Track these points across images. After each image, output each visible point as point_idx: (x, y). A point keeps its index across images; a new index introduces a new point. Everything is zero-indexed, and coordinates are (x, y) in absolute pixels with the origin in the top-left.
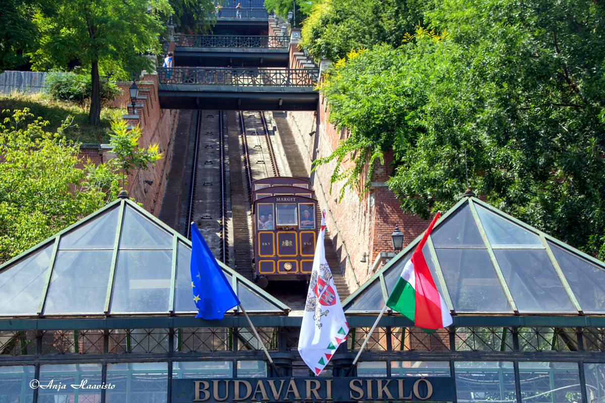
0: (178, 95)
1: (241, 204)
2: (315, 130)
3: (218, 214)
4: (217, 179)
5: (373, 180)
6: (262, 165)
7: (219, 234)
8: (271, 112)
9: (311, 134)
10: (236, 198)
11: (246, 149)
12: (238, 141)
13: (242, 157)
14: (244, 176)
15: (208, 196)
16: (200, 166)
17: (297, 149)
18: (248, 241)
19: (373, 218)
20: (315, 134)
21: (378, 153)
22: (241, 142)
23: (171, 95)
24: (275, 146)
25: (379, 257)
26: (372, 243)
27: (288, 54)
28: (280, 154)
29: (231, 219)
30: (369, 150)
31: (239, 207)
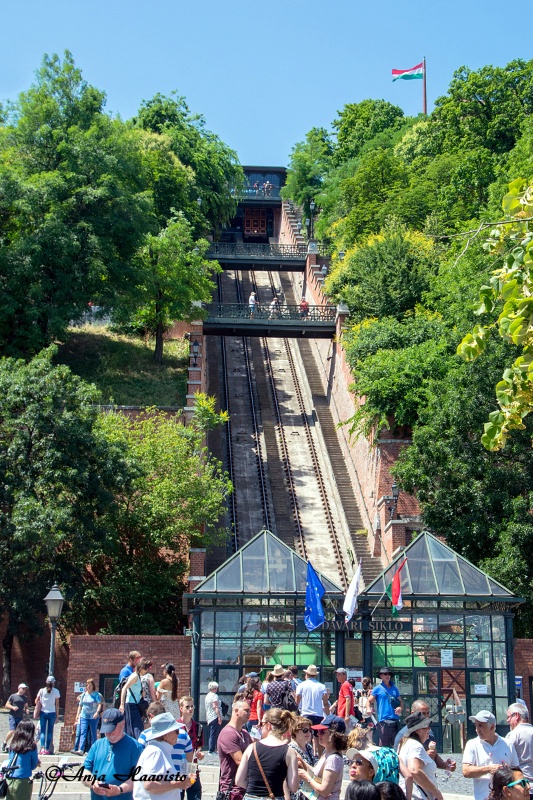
0: (218, 326)
1: (270, 419)
2: (331, 355)
3: (251, 429)
4: (246, 390)
5: (379, 437)
6: (283, 373)
7: (254, 450)
8: (295, 340)
9: (328, 359)
10: (265, 413)
11: (268, 355)
12: (259, 344)
13: (265, 362)
14: (269, 385)
15: (242, 410)
16: (229, 374)
17: (314, 361)
18: (278, 458)
19: (379, 465)
20: (332, 359)
21: (384, 420)
22: (262, 345)
23: (213, 326)
24: (292, 350)
25: (382, 498)
26: (378, 484)
27: (306, 261)
28: (298, 360)
29: (262, 434)
30: (377, 417)
31: (268, 423)
